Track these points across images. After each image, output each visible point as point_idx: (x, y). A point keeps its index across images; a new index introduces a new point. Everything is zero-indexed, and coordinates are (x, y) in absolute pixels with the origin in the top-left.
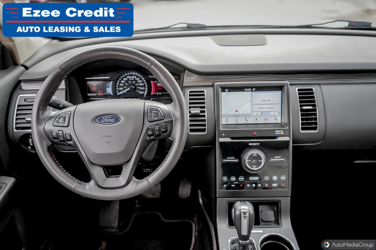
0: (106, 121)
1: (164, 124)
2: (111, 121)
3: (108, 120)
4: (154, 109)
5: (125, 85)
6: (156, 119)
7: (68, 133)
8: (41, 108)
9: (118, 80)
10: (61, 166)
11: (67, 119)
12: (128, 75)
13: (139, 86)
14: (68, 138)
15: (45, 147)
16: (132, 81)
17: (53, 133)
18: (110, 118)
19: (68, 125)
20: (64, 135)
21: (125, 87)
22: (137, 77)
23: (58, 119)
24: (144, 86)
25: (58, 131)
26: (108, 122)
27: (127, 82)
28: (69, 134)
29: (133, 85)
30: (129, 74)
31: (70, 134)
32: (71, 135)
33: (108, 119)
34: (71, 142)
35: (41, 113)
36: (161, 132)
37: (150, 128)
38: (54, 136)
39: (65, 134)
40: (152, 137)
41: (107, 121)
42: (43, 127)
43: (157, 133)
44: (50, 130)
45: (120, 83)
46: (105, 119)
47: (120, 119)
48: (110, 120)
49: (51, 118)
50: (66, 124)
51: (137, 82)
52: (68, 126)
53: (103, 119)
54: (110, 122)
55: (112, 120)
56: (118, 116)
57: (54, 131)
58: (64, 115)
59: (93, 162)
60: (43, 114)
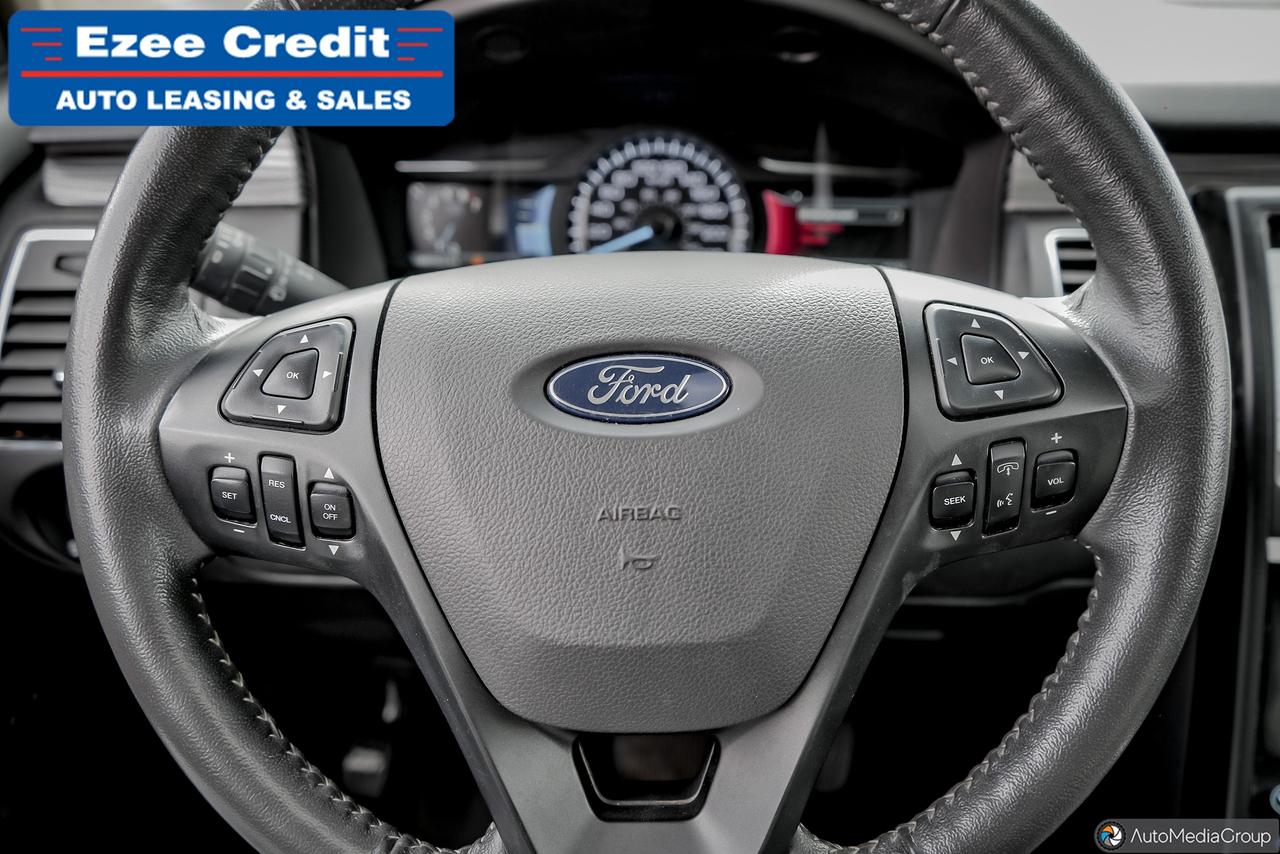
0: (622, 397)
1: (1057, 438)
2: (664, 400)
3: (638, 392)
4: (975, 324)
5: (619, 212)
6: (1000, 393)
7: (329, 475)
8: (140, 283)
9: (585, 179)
10: (266, 718)
11: (326, 375)
12: (639, 158)
13: (697, 219)
14: (330, 514)
15: (160, 574)
16: (660, 190)
17: (218, 473)
18: (652, 379)
19: (334, 417)
20: (300, 494)
21: (620, 223)
22: (692, 167)
23: (258, 372)
24: (727, 221)
25: (261, 456)
26: (636, 407)
27: (632, 193)
28: (341, 489)
29: (668, 211)
30: (645, 148)
31: (343, 483)
32: (350, 496)
33: (641, 379)
34: (353, 548)
35: (136, 319)
36: (1028, 501)
37: (957, 461)
38: (227, 495)
39: (311, 486)
40: (956, 534)
41: (628, 396)
42: (144, 428)
43: (1000, 503)
44: (198, 450)
45: (595, 197)
46: (618, 382)
47: (730, 387)
48: (650, 389)
49: (208, 361)
50: (319, 407)
51: (686, 196)
52: (331, 426)
53: (602, 378)
54: (654, 403)
55: (671, 393)
56: (710, 364)
57: (230, 458)
58: (305, 340)
59: (506, 704)
60: (151, 326)
